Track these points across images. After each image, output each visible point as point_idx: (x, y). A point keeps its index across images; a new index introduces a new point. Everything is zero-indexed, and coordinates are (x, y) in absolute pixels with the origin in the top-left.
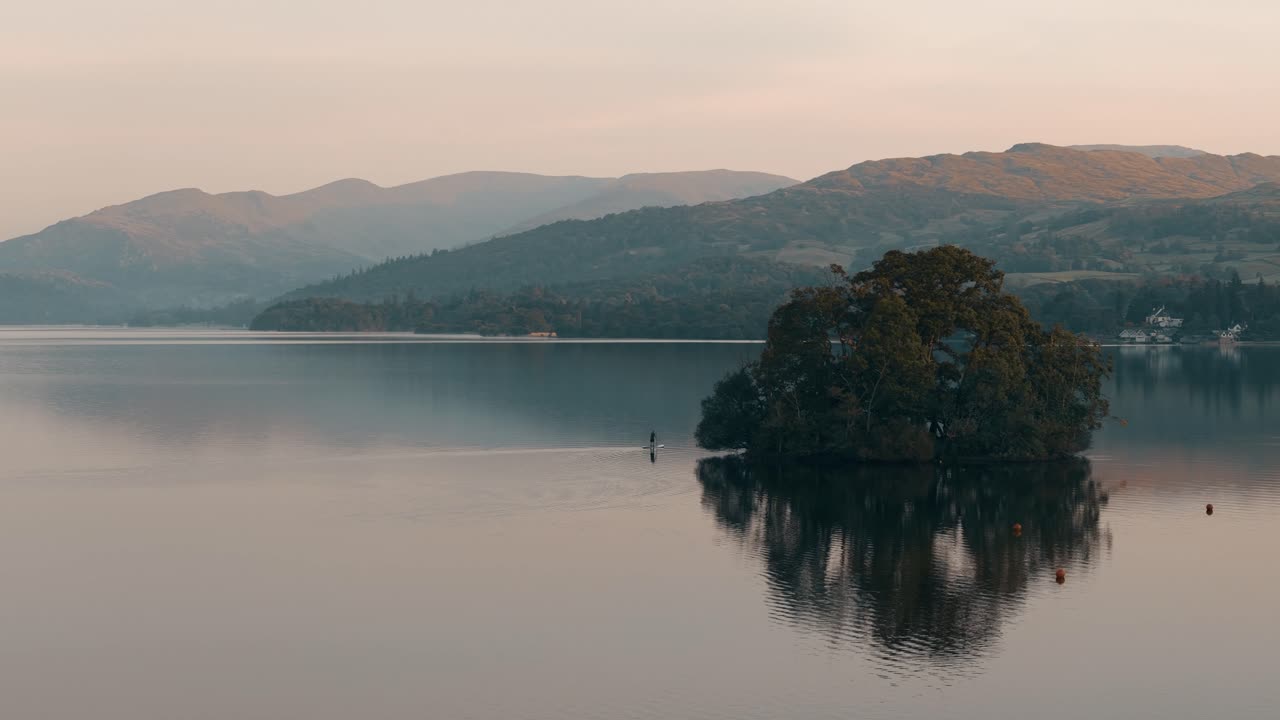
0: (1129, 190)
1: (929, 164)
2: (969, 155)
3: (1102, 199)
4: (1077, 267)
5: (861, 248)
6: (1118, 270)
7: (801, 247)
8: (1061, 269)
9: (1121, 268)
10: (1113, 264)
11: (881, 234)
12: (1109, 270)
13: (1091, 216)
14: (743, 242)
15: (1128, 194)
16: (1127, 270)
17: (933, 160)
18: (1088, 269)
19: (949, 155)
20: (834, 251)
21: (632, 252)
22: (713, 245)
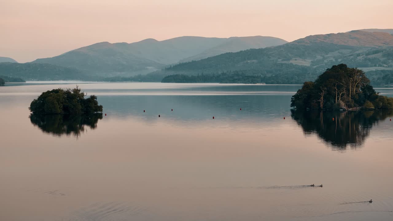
0: (384, 44)
1: (328, 36)
2: (339, 34)
3: (377, 46)
4: (375, 66)
5: (312, 60)
6: (386, 67)
7: (296, 60)
8: (371, 67)
9: (387, 66)
10: (385, 65)
11: (317, 56)
12: (384, 67)
13: (376, 52)
14: (279, 58)
15: (384, 45)
16: (389, 67)
17: (329, 35)
18: (378, 66)
19: (333, 34)
20: (305, 61)
21: (248, 61)
22: (271, 59)
